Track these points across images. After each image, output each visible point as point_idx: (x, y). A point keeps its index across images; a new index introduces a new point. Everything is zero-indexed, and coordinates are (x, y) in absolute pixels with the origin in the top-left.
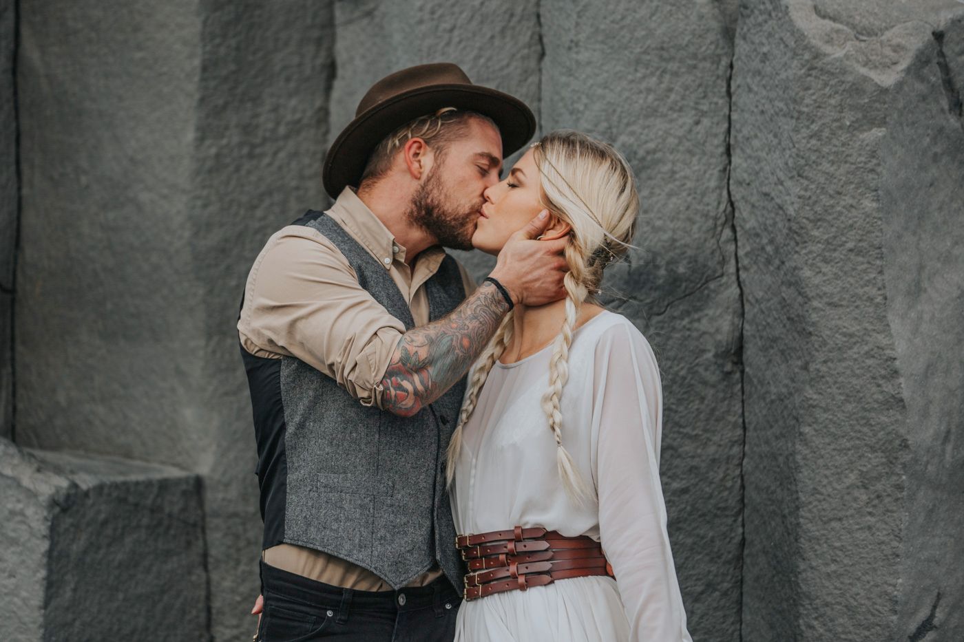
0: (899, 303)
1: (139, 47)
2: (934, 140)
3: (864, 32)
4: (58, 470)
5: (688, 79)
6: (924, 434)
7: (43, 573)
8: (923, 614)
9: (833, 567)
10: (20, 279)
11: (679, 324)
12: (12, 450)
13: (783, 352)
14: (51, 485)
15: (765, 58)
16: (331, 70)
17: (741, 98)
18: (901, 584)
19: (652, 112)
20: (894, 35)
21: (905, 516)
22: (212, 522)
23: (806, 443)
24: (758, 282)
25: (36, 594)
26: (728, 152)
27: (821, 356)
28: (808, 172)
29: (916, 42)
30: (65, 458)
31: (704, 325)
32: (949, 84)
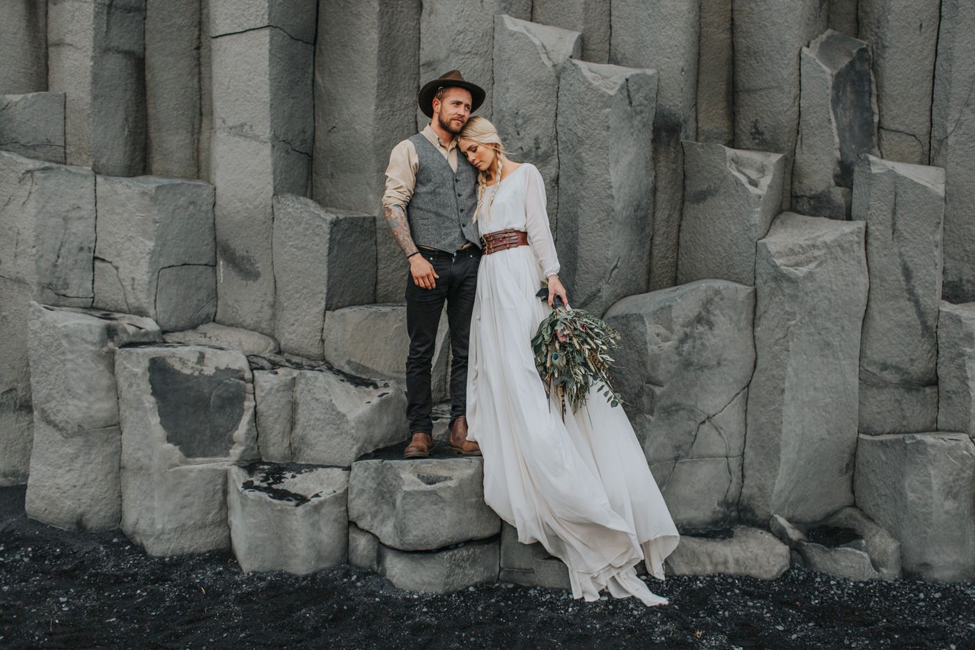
0: (612, 165)
1: (356, 78)
2: (624, 114)
3: (604, 78)
4: (332, 212)
5: (544, 92)
6: (618, 207)
7: (328, 245)
8: (615, 263)
9: (589, 248)
10: (314, 153)
12: (317, 206)
13: (573, 180)
14: (330, 217)
15: (571, 85)
17: (562, 98)
18: (610, 254)
19: (532, 102)
20: (614, 79)
21: (612, 232)
22: (379, 231)
23: (581, 209)
24: (565, 158)
25: (325, 252)
26: (556, 116)
27: (587, 181)
28: (585, 122)
29: (622, 81)
30: (333, 209)
31: (546, 171)
32: (629, 96)
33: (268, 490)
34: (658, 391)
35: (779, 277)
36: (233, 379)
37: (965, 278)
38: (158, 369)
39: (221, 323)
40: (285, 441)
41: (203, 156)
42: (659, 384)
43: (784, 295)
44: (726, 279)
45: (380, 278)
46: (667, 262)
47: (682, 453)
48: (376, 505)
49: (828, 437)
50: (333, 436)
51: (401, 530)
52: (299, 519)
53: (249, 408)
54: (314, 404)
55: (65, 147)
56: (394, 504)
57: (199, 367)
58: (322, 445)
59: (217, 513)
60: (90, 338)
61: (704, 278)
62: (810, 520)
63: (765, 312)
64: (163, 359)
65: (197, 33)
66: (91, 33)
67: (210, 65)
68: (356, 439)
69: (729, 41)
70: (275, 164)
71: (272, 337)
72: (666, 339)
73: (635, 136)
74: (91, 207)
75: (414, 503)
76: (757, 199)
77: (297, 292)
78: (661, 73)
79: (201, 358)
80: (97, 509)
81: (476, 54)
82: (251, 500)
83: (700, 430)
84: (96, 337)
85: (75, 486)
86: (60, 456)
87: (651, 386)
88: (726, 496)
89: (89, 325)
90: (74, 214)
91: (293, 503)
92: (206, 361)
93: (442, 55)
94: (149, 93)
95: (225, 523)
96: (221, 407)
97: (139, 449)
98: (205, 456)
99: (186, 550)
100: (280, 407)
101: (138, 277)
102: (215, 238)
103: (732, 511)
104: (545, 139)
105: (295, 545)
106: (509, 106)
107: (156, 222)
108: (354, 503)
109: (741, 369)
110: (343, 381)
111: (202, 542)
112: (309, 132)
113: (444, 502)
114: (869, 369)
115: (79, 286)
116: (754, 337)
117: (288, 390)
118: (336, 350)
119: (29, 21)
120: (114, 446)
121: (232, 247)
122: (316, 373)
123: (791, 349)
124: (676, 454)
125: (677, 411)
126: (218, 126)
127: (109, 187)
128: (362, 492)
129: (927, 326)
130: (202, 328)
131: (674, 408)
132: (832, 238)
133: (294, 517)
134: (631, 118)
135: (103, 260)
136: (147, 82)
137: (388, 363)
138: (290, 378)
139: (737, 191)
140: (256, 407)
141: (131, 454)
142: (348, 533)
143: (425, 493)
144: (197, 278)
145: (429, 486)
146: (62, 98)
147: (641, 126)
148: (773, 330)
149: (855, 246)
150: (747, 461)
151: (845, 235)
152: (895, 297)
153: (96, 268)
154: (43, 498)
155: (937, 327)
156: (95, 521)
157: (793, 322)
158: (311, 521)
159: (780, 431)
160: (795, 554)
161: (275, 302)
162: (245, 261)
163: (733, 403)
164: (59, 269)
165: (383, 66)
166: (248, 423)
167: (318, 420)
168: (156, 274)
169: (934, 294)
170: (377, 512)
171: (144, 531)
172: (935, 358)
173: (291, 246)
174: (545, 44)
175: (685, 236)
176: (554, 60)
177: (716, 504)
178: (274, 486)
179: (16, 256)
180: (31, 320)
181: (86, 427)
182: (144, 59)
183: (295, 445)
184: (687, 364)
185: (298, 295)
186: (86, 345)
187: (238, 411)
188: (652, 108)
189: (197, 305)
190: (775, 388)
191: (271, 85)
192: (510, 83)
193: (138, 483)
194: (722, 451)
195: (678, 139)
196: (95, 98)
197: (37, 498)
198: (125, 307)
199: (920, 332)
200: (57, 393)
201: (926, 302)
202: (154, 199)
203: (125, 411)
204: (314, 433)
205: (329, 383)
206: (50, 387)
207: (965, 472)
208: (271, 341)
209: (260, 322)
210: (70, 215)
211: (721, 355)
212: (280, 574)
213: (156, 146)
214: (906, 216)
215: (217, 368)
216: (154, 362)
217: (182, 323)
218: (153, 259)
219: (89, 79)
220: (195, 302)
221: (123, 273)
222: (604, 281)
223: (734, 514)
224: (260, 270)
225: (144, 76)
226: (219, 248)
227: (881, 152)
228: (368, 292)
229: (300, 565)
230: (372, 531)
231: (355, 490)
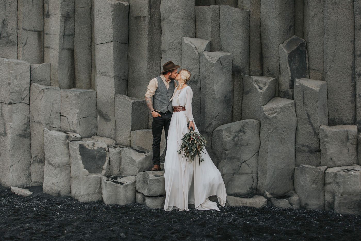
0: (215, 84)
1: (141, 55)
2: (219, 68)
3: (212, 58)
4: (133, 100)
5: (196, 62)
6: (217, 97)
7: (132, 110)
8: (217, 114)
9: (208, 110)
10: (128, 79)
11: (195, 86)
12: (128, 97)
13: (204, 89)
14: (132, 101)
15: (203, 60)
16: (161, 58)
17: (201, 64)
18: (215, 111)
19: (192, 65)
20: (215, 58)
21: (215, 105)
23: (206, 98)
24: (202, 82)
25: (131, 112)
26: (200, 69)
27: (207, 89)
28: (207, 71)
29: (217, 59)
30: (134, 98)
31: (197, 86)
32: (221, 63)
33: (113, 181)
34: (227, 152)
35: (266, 118)
36: (103, 151)
37: (336, 117)
38: (82, 147)
39: (99, 136)
40: (118, 169)
41: (92, 81)
42: (227, 150)
43: (267, 123)
44: (253, 119)
45: (149, 120)
46: (238, 114)
47: (236, 172)
48: (143, 185)
49: (284, 168)
50: (132, 167)
51: (149, 190)
52: (121, 189)
53: (108, 159)
54: (126, 158)
55: (50, 80)
56: (147, 183)
57: (93, 147)
58: (129, 169)
59: (98, 190)
60: (62, 139)
61: (248, 119)
62: (279, 194)
63: (263, 129)
64: (83, 144)
65: (90, 41)
66: (58, 45)
67: (95, 51)
68: (138, 167)
69: (260, 41)
70: (115, 85)
71: (115, 140)
72: (229, 137)
73: (224, 75)
74: (60, 100)
75: (153, 182)
76: (261, 93)
77: (122, 125)
78: (234, 54)
79: (94, 144)
80: (64, 189)
81: (177, 49)
82: (108, 184)
83: (242, 165)
84: (64, 139)
85: (57, 183)
86: (53, 174)
87: (225, 151)
88: (252, 186)
89: (61, 135)
90: (55, 102)
91: (120, 184)
92: (95, 145)
93: (167, 49)
94: (75, 61)
95: (101, 193)
96: (99, 159)
97: (76, 171)
98: (95, 173)
99: (90, 200)
100: (117, 159)
101: (74, 121)
102: (97, 108)
103: (254, 191)
104: (197, 76)
105: (120, 196)
106: (186, 66)
107: (79, 104)
108: (137, 185)
109: (255, 146)
110: (135, 151)
111: (94, 198)
112: (127, 73)
113: (161, 182)
114: (299, 146)
115: (56, 124)
116: (260, 137)
117: (119, 154)
118: (134, 143)
119: (39, 40)
120: (68, 171)
121: (102, 111)
122: (127, 149)
123: (269, 140)
124: (234, 172)
125: (234, 159)
126: (97, 72)
127: (65, 93)
128: (139, 181)
129: (316, 133)
130: (93, 137)
131: (232, 158)
132: (283, 105)
133: (120, 188)
134: (222, 69)
135: (63, 116)
136: (75, 58)
137: (150, 147)
138: (119, 150)
139: (256, 91)
140: (109, 159)
141: (73, 173)
142: (136, 194)
143: (155, 179)
144: (91, 121)
145: (157, 178)
146: (50, 65)
147: (226, 71)
148: (265, 134)
149: (291, 108)
150: (259, 175)
151: (287, 104)
152: (305, 124)
153: (61, 118)
154: (48, 187)
155: (319, 133)
156: (63, 193)
157: (270, 132)
158: (125, 190)
159: (267, 165)
160: (269, 202)
161: (115, 129)
162: (106, 116)
163: (253, 157)
164: (51, 119)
165: (149, 51)
166: (107, 164)
167: (128, 162)
168: (79, 120)
169: (317, 122)
170: (143, 187)
171: (78, 195)
172: (319, 143)
173: (120, 110)
174: (196, 47)
175: (243, 105)
176: (199, 52)
177: (248, 189)
178: (115, 181)
179: (38, 115)
180: (45, 134)
181: (61, 165)
182: (74, 50)
183: (121, 171)
184: (236, 144)
185: (123, 126)
186: (61, 141)
187: (104, 160)
188: (231, 65)
189: (91, 130)
190: (265, 152)
191: (114, 60)
192: (186, 59)
193: (76, 181)
194: (250, 172)
195: (241, 74)
196: (60, 64)
197: (47, 186)
198: (70, 130)
199: (314, 135)
200: (53, 155)
201: (315, 125)
202: (78, 97)
203: (72, 160)
204: (127, 167)
205: (131, 151)
206: (50, 153)
207: (319, 176)
208: (114, 141)
209: (111, 135)
210: (54, 102)
211: (248, 142)
212: (116, 204)
213: (77, 78)
214: (307, 98)
215: (98, 147)
216: (80, 145)
217: (87, 136)
218: (78, 116)
219: (58, 59)
220: (91, 129)
221: (69, 120)
222: (213, 120)
223: (255, 192)
224: (110, 118)
225: (74, 56)
226: (98, 112)
227: (309, 76)
228: (146, 125)
229: (122, 203)
230: (142, 193)
231: (138, 181)
